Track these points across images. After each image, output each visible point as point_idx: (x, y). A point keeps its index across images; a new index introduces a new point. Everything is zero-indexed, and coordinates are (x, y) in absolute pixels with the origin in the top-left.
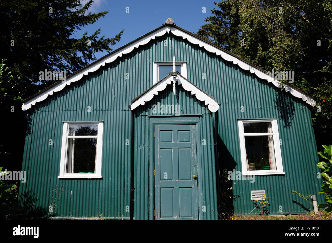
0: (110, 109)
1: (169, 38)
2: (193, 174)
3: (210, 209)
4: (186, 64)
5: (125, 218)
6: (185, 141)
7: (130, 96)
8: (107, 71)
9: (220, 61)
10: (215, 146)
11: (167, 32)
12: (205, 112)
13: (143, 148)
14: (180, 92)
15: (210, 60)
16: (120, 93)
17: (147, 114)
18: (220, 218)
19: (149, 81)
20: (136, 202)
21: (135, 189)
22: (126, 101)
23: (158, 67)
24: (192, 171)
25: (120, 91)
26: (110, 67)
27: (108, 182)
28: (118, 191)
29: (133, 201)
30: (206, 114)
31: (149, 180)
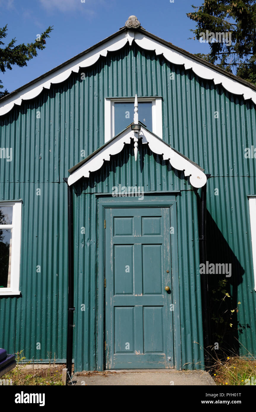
0: (32, 180)
1: (133, 53)
2: (164, 285)
3: (192, 341)
4: (161, 101)
5: (59, 361)
6: (154, 233)
7: (66, 157)
8: (26, 114)
9: (220, 94)
10: (200, 242)
11: (128, 42)
12: (186, 187)
13: (88, 244)
14: (146, 155)
15: (203, 93)
16: (49, 152)
17: (93, 191)
18: (208, 355)
19: (99, 132)
20: (76, 329)
21: (76, 309)
22: (59, 165)
23: (113, 106)
24: (164, 280)
25: (49, 149)
26: (31, 106)
27: (31, 302)
28: (46, 315)
29: (73, 327)
30: (186, 191)
31: (96, 293)
